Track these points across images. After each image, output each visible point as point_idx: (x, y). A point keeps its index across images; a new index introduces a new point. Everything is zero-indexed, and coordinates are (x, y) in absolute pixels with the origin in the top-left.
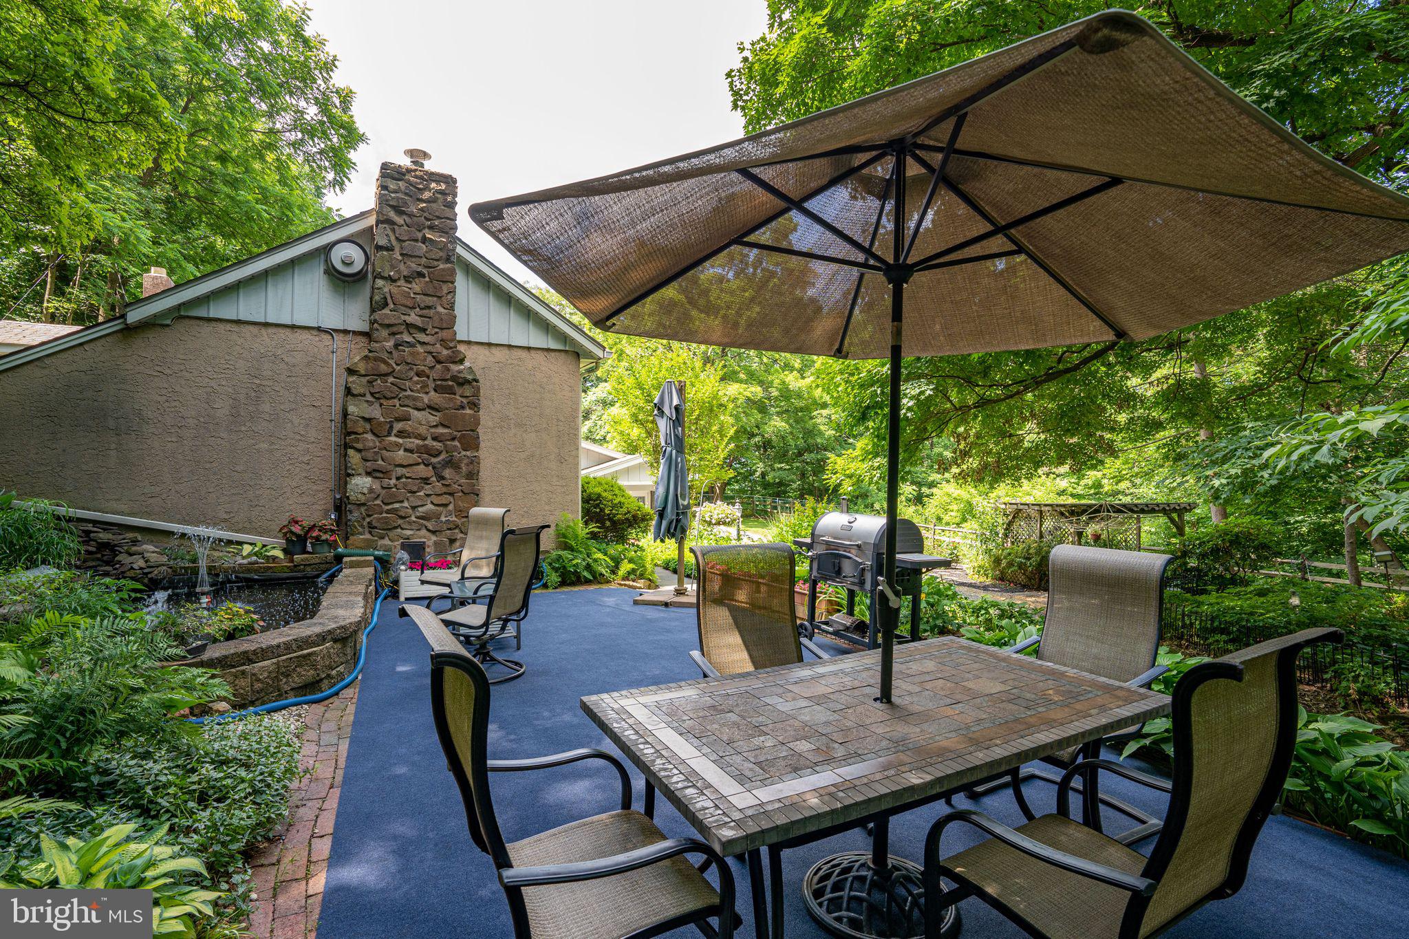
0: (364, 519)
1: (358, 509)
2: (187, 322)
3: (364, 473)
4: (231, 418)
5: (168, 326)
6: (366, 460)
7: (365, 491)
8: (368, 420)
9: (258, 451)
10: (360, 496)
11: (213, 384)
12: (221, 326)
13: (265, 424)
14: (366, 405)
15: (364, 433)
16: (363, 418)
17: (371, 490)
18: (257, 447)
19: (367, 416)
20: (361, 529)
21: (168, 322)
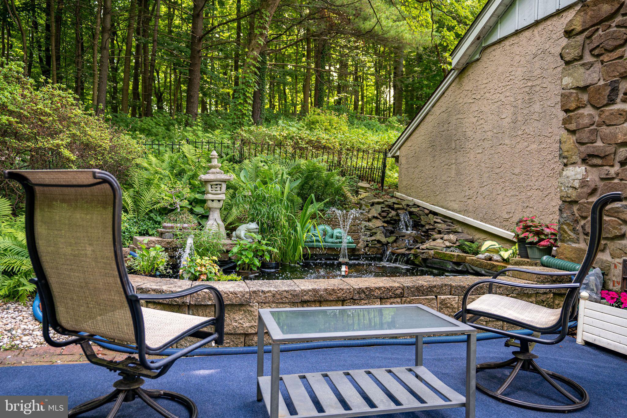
0: (577, 221)
1: (570, 208)
2: (489, 50)
3: (580, 161)
4: (512, 125)
5: (478, 60)
6: (582, 144)
7: (577, 184)
8: (584, 89)
9: (530, 153)
10: (571, 190)
11: (502, 97)
12: (507, 43)
13: (536, 124)
14: (582, 70)
15: (578, 108)
16: (578, 88)
17: (584, 183)
18: (528, 149)
19: (582, 84)
20: (573, 235)
21: (477, 57)
